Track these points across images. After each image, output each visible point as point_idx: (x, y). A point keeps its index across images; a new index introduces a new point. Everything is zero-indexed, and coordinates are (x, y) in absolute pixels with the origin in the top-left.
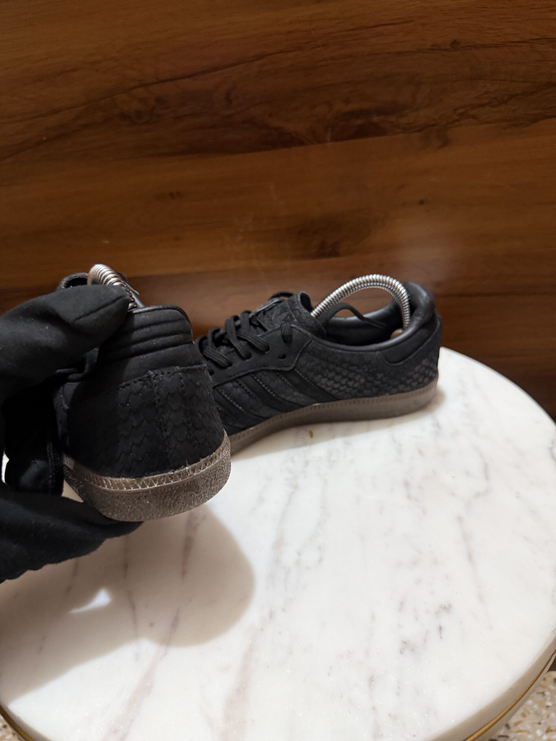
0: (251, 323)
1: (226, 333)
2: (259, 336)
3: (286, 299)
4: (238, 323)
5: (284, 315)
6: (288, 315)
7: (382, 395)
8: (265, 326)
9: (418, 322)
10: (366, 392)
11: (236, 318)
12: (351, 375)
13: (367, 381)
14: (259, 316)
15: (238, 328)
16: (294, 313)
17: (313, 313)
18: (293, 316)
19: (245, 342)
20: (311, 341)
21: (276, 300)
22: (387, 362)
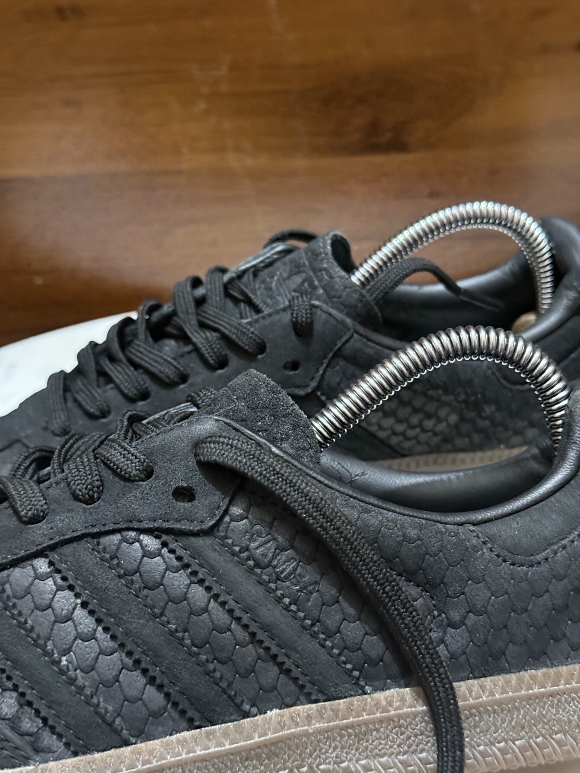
0: (227, 294)
1: (174, 313)
2: (245, 321)
3: (302, 245)
4: (200, 291)
5: (298, 279)
6: (304, 281)
7: (492, 448)
8: (257, 301)
9: (570, 302)
10: (460, 442)
11: (196, 282)
12: (431, 407)
13: (462, 419)
14: (245, 279)
15: (200, 302)
16: (317, 276)
17: (357, 277)
18: (316, 283)
19: (215, 334)
20: (352, 336)
21: (280, 247)
22: (504, 382)
